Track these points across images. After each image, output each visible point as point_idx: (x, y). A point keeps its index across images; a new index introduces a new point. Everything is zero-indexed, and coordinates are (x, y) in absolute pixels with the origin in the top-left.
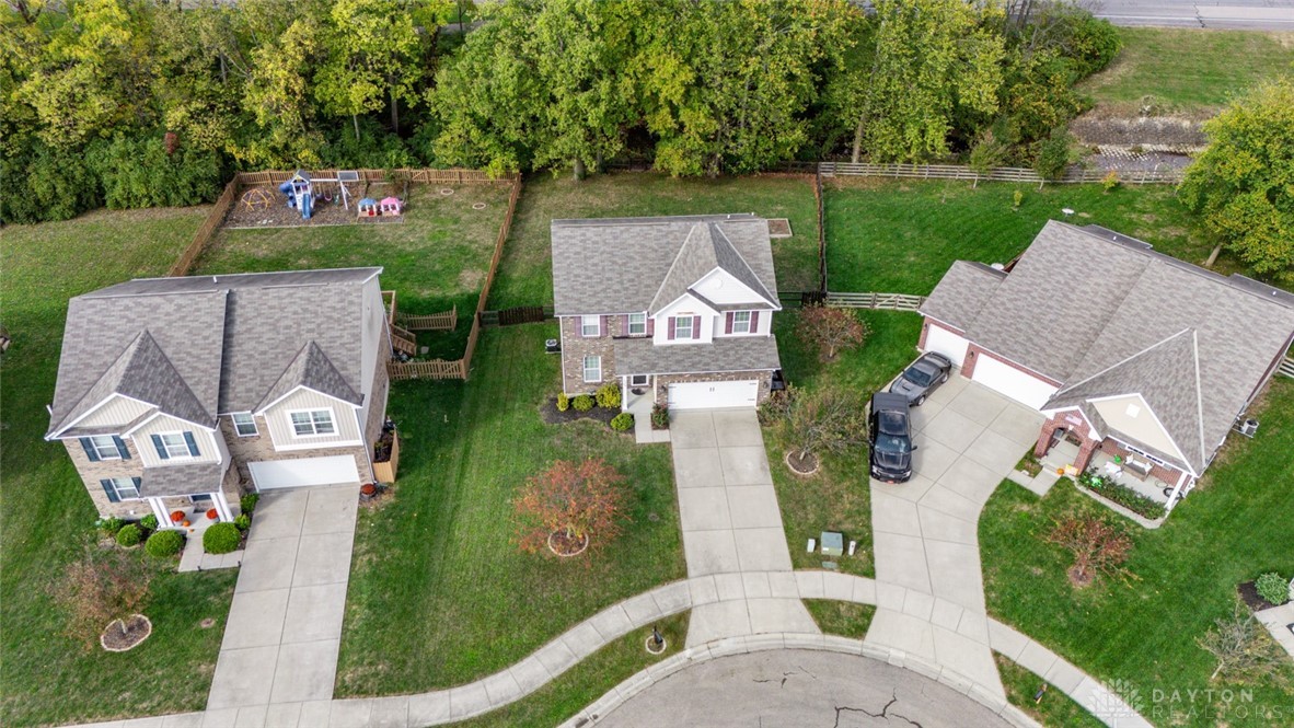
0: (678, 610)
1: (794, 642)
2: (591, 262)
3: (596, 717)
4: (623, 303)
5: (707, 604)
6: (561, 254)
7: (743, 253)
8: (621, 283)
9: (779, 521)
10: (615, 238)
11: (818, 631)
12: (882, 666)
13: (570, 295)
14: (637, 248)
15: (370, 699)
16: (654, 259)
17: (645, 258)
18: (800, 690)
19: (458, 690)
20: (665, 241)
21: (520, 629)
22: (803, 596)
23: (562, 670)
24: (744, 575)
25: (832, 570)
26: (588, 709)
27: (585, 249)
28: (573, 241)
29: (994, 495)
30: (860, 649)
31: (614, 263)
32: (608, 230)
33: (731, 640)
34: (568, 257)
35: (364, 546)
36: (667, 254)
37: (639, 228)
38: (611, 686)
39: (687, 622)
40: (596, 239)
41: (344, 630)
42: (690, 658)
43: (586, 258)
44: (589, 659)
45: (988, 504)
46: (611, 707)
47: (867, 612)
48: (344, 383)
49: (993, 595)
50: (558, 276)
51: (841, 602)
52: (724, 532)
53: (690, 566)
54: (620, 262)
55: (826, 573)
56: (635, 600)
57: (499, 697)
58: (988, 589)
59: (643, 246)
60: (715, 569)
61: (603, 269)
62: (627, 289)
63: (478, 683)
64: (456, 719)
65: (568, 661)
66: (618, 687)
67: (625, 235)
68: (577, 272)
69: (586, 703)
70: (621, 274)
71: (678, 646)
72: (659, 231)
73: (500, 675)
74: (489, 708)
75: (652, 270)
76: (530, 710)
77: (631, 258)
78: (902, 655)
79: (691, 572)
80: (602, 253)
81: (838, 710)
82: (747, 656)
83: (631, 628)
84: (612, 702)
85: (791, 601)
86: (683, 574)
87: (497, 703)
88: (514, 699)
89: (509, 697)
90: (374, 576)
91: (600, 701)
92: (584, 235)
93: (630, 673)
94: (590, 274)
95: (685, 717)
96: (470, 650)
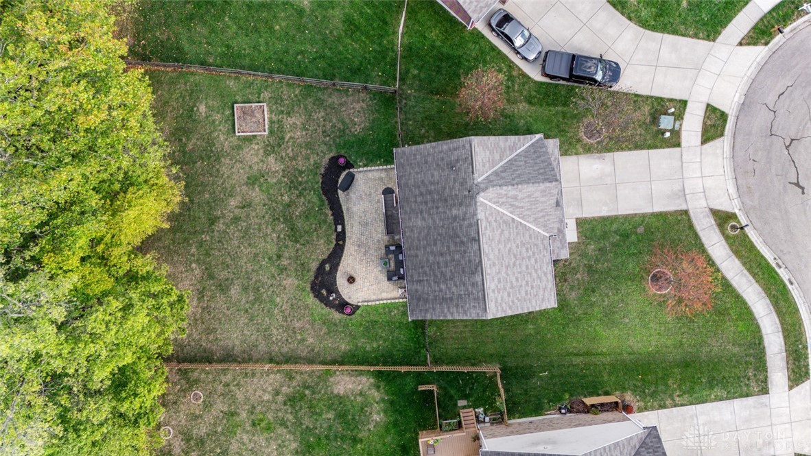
0: (711, 215)
1: (728, 153)
2: (515, 283)
3: (775, 259)
4: (544, 256)
5: (706, 199)
6: (510, 308)
7: (501, 160)
8: (529, 258)
9: (645, 152)
10: (494, 264)
11: (722, 138)
12: (744, 107)
13: (541, 297)
14: (501, 246)
15: (769, 375)
16: (510, 233)
17: (509, 240)
18: (760, 153)
19: (763, 331)
20: (494, 223)
21: (725, 303)
22: (700, 143)
23: (751, 278)
24: (685, 176)
25: (681, 125)
26: (771, 263)
27: (505, 289)
28: (499, 299)
29: (623, 14)
30: (733, 117)
31: (514, 264)
32: (489, 271)
33: (728, 187)
34: (513, 302)
35: (669, 402)
36: (505, 222)
37: (485, 245)
38: (759, 252)
39: (719, 211)
40: (496, 281)
41: (727, 399)
42: (740, 210)
43: (512, 287)
44: (744, 264)
45: (630, 19)
46: (769, 251)
47: (711, 109)
48: (644, 442)
49: (701, 34)
50: (528, 308)
51: (704, 123)
52: (653, 187)
53: (679, 208)
54: (513, 259)
55: (684, 128)
56: (704, 240)
57: (767, 309)
58: (696, 36)
59: (499, 242)
60: (681, 194)
61: (520, 273)
62: (534, 253)
63: (759, 321)
64: (780, 329)
65: (745, 275)
66: (759, 248)
67: (491, 256)
68: (523, 293)
69: (768, 264)
70: (523, 258)
71: (733, 216)
72: (486, 228)
73: (754, 310)
74: (774, 314)
75: (518, 234)
76: (774, 292)
77: (509, 251)
78: (738, 95)
79: (684, 207)
80: (507, 274)
81: (772, 135)
82: (738, 179)
83: (724, 242)
84: (766, 251)
85: (703, 151)
86: (686, 212)
87: (771, 310)
88: (768, 301)
89: (767, 304)
90: (691, 391)
91: (766, 257)
92: (493, 291)
93: (750, 242)
94: (524, 283)
95: (776, 213)
96: (739, 329)
